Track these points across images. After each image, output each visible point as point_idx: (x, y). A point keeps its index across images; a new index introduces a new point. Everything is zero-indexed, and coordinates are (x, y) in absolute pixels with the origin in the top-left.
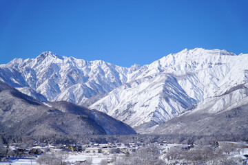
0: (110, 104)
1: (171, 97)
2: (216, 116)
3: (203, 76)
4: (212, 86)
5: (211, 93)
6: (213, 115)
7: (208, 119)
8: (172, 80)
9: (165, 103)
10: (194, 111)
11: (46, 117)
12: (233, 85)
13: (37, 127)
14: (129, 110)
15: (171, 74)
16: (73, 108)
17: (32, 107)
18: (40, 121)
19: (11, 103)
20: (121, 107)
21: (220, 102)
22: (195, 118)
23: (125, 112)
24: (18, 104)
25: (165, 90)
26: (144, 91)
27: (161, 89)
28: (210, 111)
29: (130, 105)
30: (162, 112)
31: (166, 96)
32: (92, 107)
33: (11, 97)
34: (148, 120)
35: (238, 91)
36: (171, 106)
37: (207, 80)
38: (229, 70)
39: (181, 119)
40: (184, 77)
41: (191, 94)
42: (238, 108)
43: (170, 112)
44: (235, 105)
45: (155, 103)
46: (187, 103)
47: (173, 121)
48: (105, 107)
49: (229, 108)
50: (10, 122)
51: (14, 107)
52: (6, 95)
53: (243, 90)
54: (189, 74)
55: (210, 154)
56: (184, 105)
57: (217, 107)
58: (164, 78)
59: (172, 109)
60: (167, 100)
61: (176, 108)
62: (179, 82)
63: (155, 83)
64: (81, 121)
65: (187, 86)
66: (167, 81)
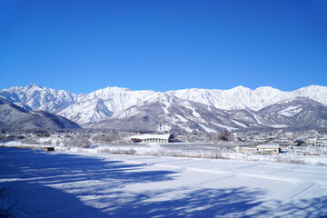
0: (68, 113)
1: (100, 110)
2: (122, 120)
3: (117, 101)
4: (121, 106)
5: (120, 109)
6: (121, 120)
7: (118, 121)
8: (101, 102)
9: (97, 113)
10: (111, 117)
11: (31, 119)
12: (131, 105)
13: (25, 124)
14: (78, 116)
16: (47, 114)
17: (23, 113)
18: (27, 121)
19: (10, 111)
20: (74, 115)
21: (125, 113)
22: (112, 121)
23: (76, 117)
24: (14, 110)
25: (97, 107)
26: (87, 107)
27: (95, 106)
28: (120, 118)
29: (79, 114)
30: (95, 117)
31: (97, 109)
32: (58, 114)
33: (10, 107)
34: (88, 121)
35: (133, 109)
36: (100, 114)
37: (119, 103)
38: (129, 98)
39: (105, 121)
40: (107, 101)
41: (110, 109)
42: (133, 117)
43: (99, 118)
44: (132, 115)
45: (92, 113)
46: (108, 113)
47: (101, 122)
48: (65, 114)
49: (129, 117)
50: (9, 121)
51: (12, 113)
52: (7, 106)
53: (136, 108)
54: (110, 99)
55: (114, 138)
56: (107, 114)
57: (122, 116)
58: (97, 100)
59: (100, 116)
61: (103, 116)
62: (105, 103)
63: (92, 103)
64: (51, 122)
65: (108, 105)
66: (98, 102)
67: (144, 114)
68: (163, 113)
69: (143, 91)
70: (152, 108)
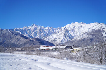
1: (67, 36)
3: (76, 30)
4: (79, 33)
5: (78, 35)
7: (75, 42)
8: (67, 31)
9: (65, 38)
10: (72, 40)
11: (29, 42)
12: (85, 32)
13: (26, 45)
15: (67, 30)
16: (37, 39)
17: (25, 40)
19: (20, 39)
21: (80, 37)
22: (72, 42)
23: (54, 40)
24: (22, 39)
25: (65, 34)
26: (60, 35)
27: (64, 34)
28: (77, 40)
29: (55, 39)
30: (64, 40)
31: (65, 36)
33: (20, 37)
34: (60, 43)
35: (85, 34)
36: (67, 39)
37: (78, 31)
38: (84, 28)
40: (71, 31)
41: (73, 35)
42: (84, 39)
43: (66, 41)
44: (84, 38)
45: (62, 38)
46: (71, 38)
47: (66, 43)
48: (49, 39)
49: (82, 39)
50: (19, 44)
51: (21, 40)
53: (87, 34)
54: (72, 30)
57: (79, 39)
58: (65, 31)
60: (66, 37)
61: (68, 39)
62: (70, 32)
63: (63, 32)
64: (39, 43)
65: (72, 33)
66: (66, 32)
67: (91, 37)
68: (102, 35)
69: (92, 24)
70: (96, 33)
